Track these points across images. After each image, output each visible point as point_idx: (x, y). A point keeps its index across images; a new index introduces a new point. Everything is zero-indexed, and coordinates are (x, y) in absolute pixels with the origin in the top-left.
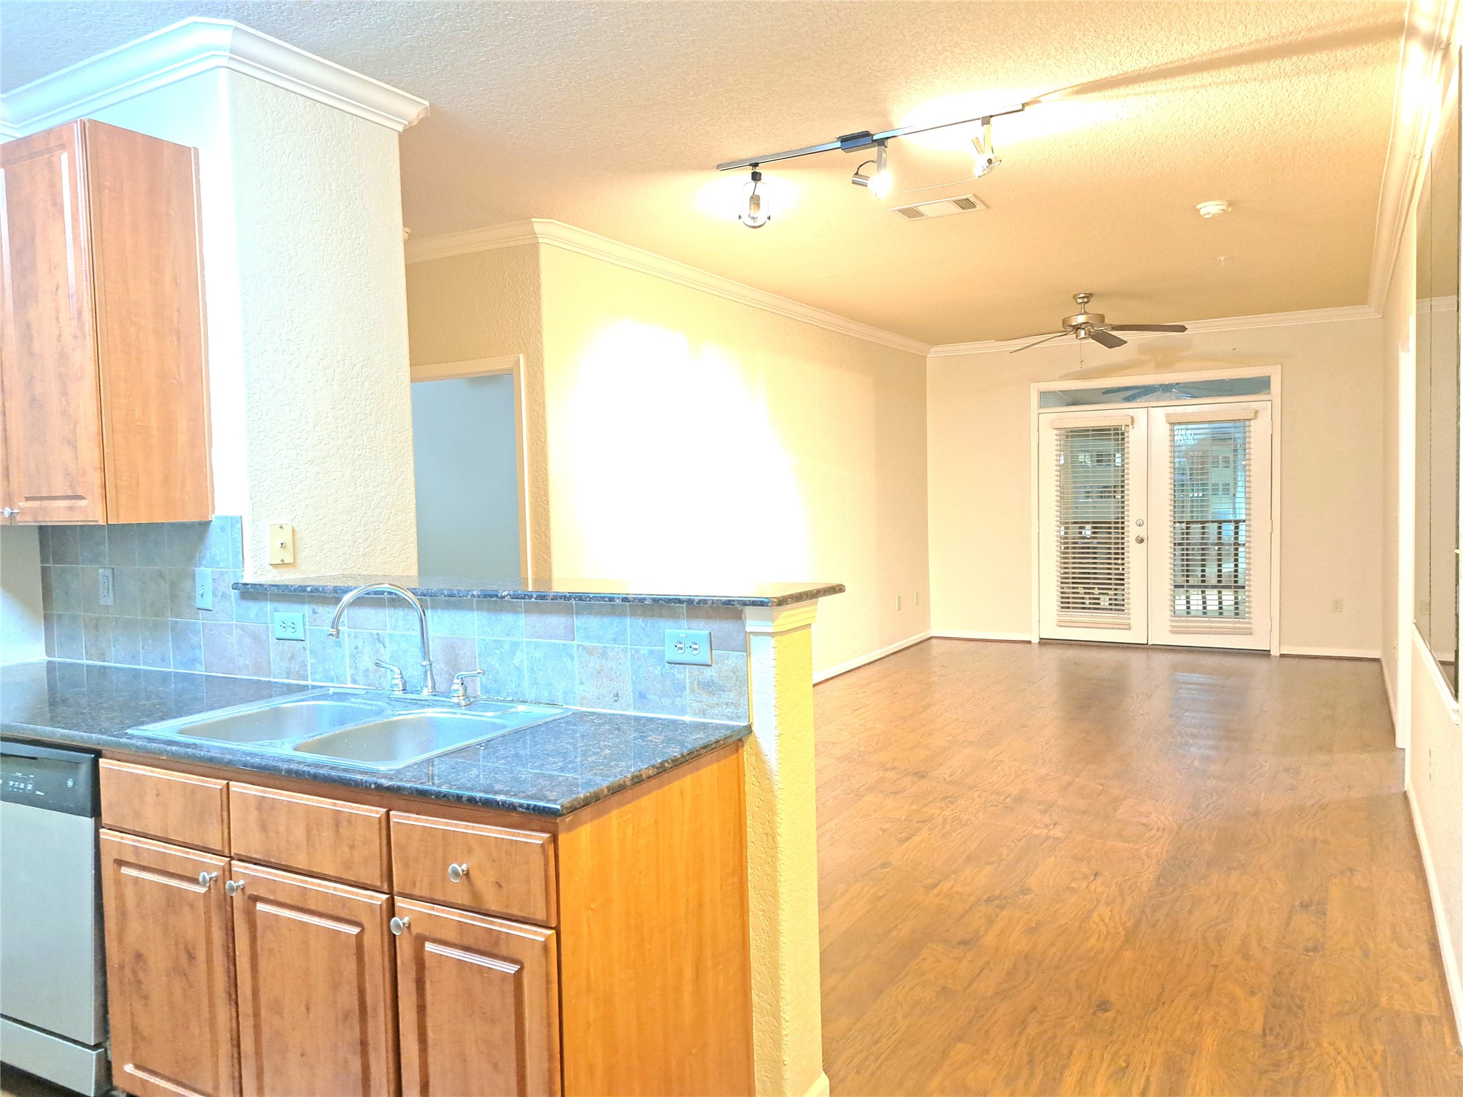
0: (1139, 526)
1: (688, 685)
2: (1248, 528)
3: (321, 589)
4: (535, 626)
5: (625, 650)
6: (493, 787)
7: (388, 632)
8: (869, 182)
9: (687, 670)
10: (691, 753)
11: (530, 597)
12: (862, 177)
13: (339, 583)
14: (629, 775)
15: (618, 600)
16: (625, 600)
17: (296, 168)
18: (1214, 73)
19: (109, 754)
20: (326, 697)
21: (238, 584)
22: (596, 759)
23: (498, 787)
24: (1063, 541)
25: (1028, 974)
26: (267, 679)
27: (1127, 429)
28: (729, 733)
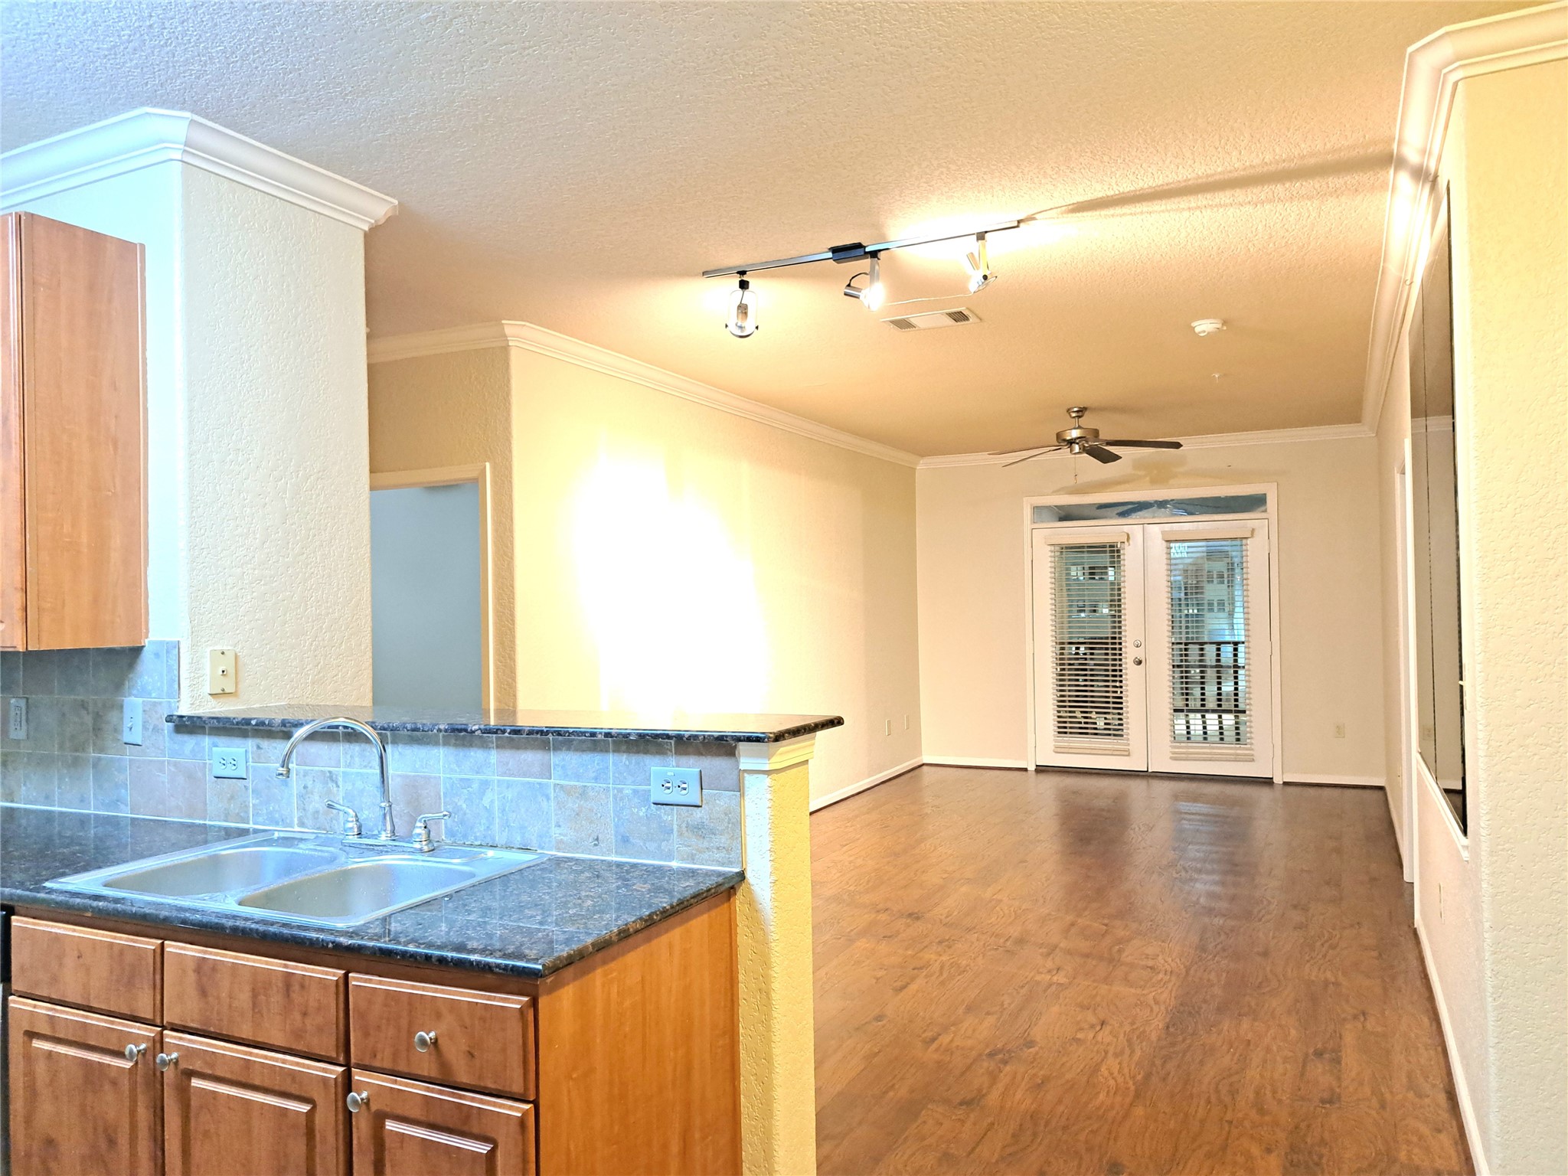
0: (1137, 647)
1: (675, 827)
2: (1247, 650)
3: (267, 723)
4: (508, 763)
5: (607, 790)
6: (465, 945)
7: (342, 769)
8: (862, 295)
9: (675, 812)
10: (681, 902)
11: (504, 732)
12: (854, 288)
13: (289, 716)
14: (616, 930)
15: (600, 736)
16: (608, 735)
17: (252, 267)
18: (1209, 196)
19: (23, 911)
20: (269, 842)
21: (172, 716)
22: (577, 911)
23: (471, 945)
24: (1059, 662)
25: (1035, 1135)
26: (202, 822)
27: (1122, 546)
28: (720, 880)
